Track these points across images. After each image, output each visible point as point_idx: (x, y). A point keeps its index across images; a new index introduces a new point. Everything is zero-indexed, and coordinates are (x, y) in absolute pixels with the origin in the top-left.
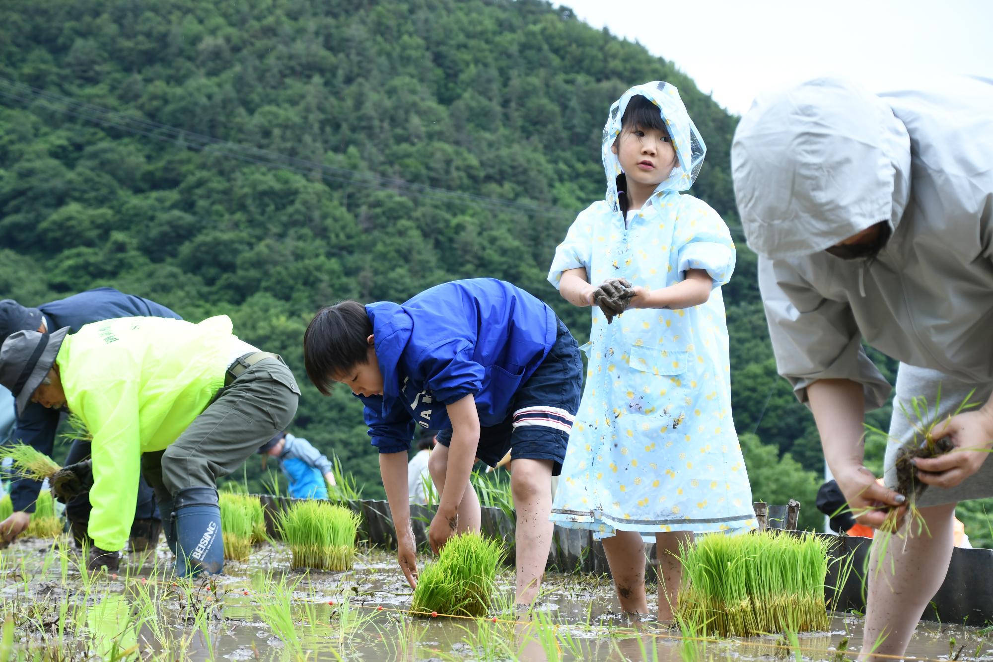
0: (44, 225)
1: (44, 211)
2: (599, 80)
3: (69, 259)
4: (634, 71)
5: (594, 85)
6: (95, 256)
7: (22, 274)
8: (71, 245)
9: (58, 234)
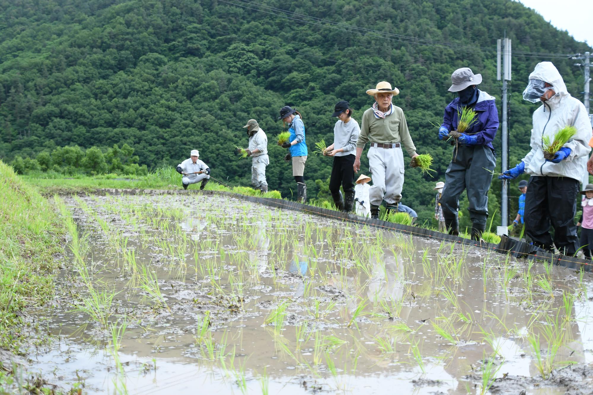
0: (284, 80)
1: (284, 75)
2: (503, 18)
3: (293, 93)
4: (518, 13)
5: (501, 20)
6: (302, 92)
7: (275, 99)
8: (294, 88)
9: (289, 84)
